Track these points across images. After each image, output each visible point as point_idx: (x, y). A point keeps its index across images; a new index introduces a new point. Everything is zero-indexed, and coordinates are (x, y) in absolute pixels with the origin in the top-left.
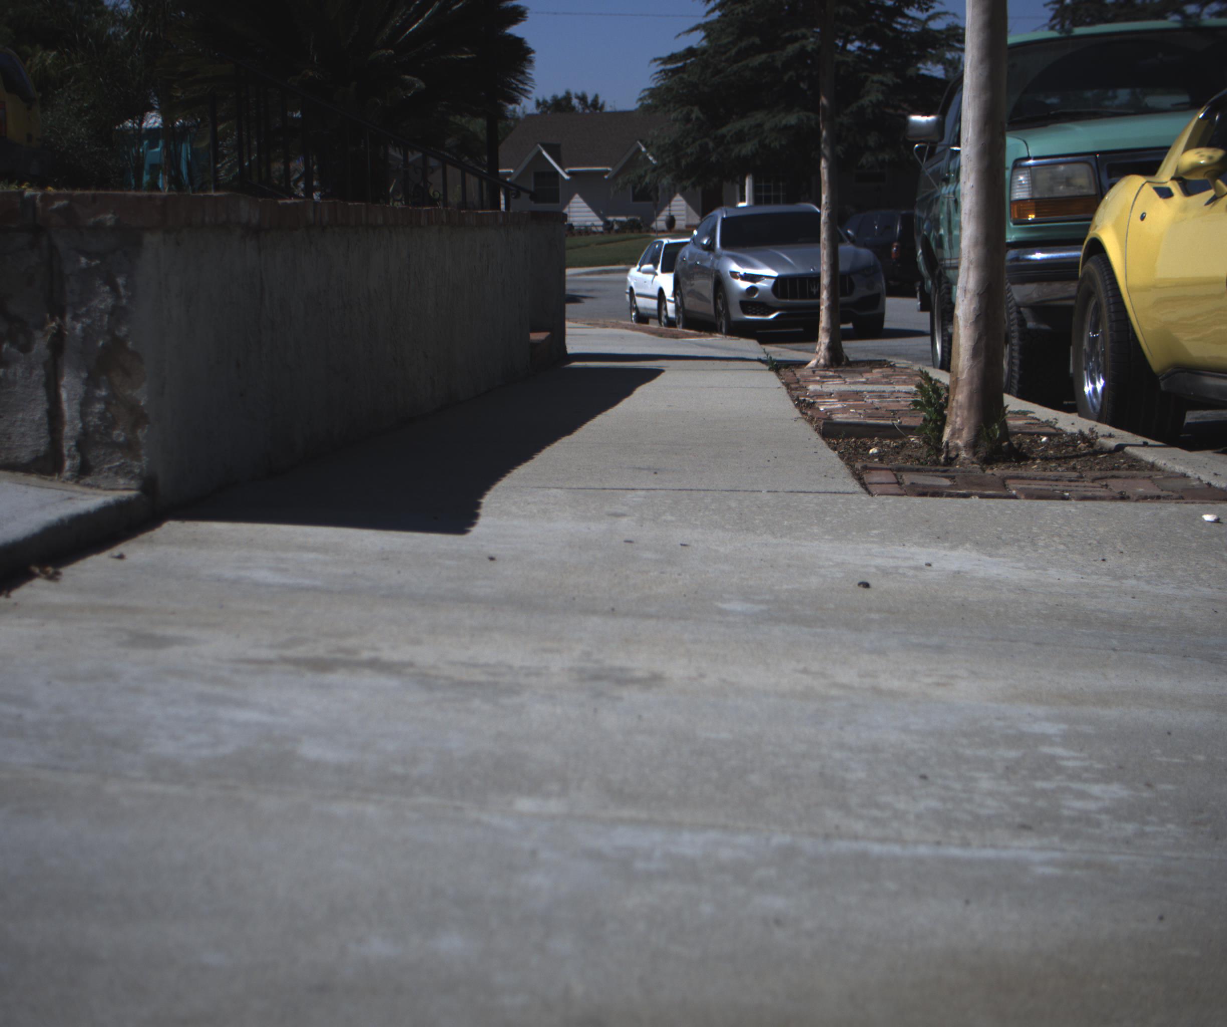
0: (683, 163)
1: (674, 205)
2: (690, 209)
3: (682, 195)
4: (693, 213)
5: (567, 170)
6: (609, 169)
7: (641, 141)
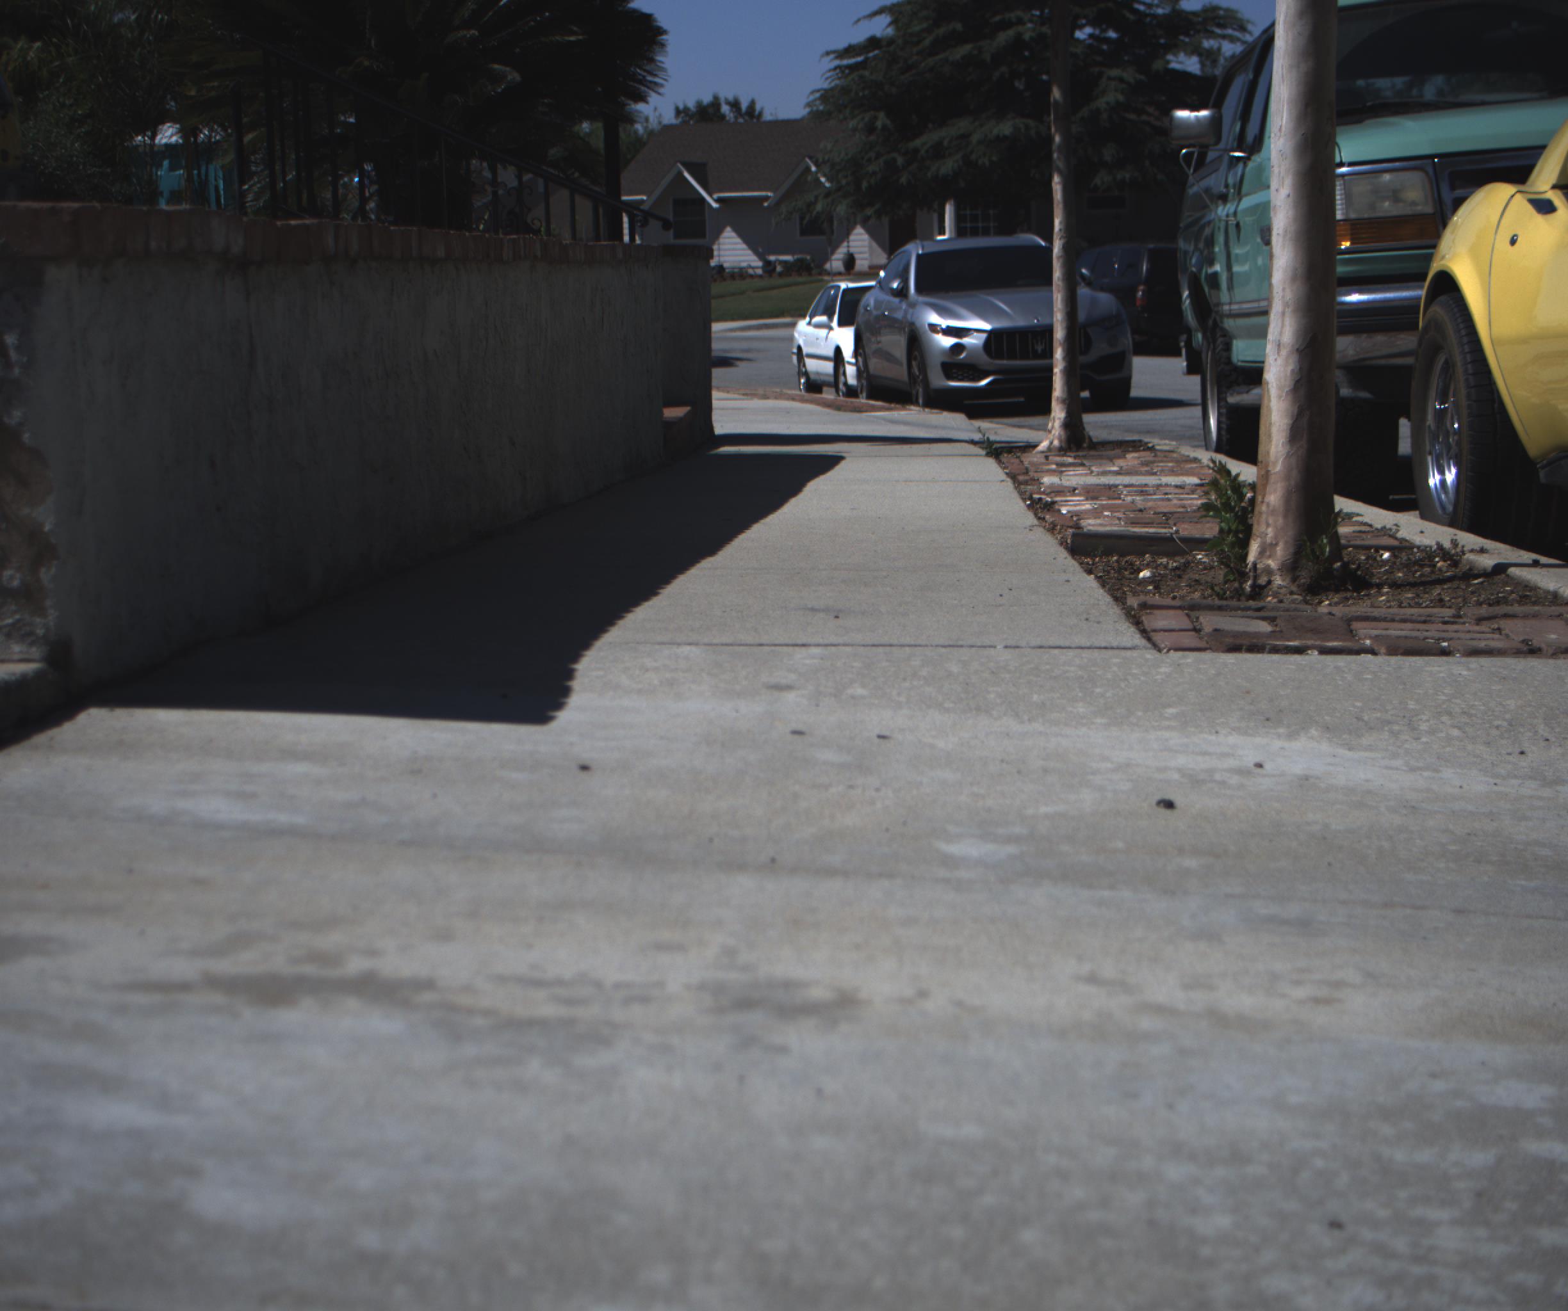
0: (864, 185)
1: (854, 241)
2: (875, 245)
3: (864, 227)
4: (879, 250)
5: (716, 196)
6: (769, 194)
7: (811, 158)
